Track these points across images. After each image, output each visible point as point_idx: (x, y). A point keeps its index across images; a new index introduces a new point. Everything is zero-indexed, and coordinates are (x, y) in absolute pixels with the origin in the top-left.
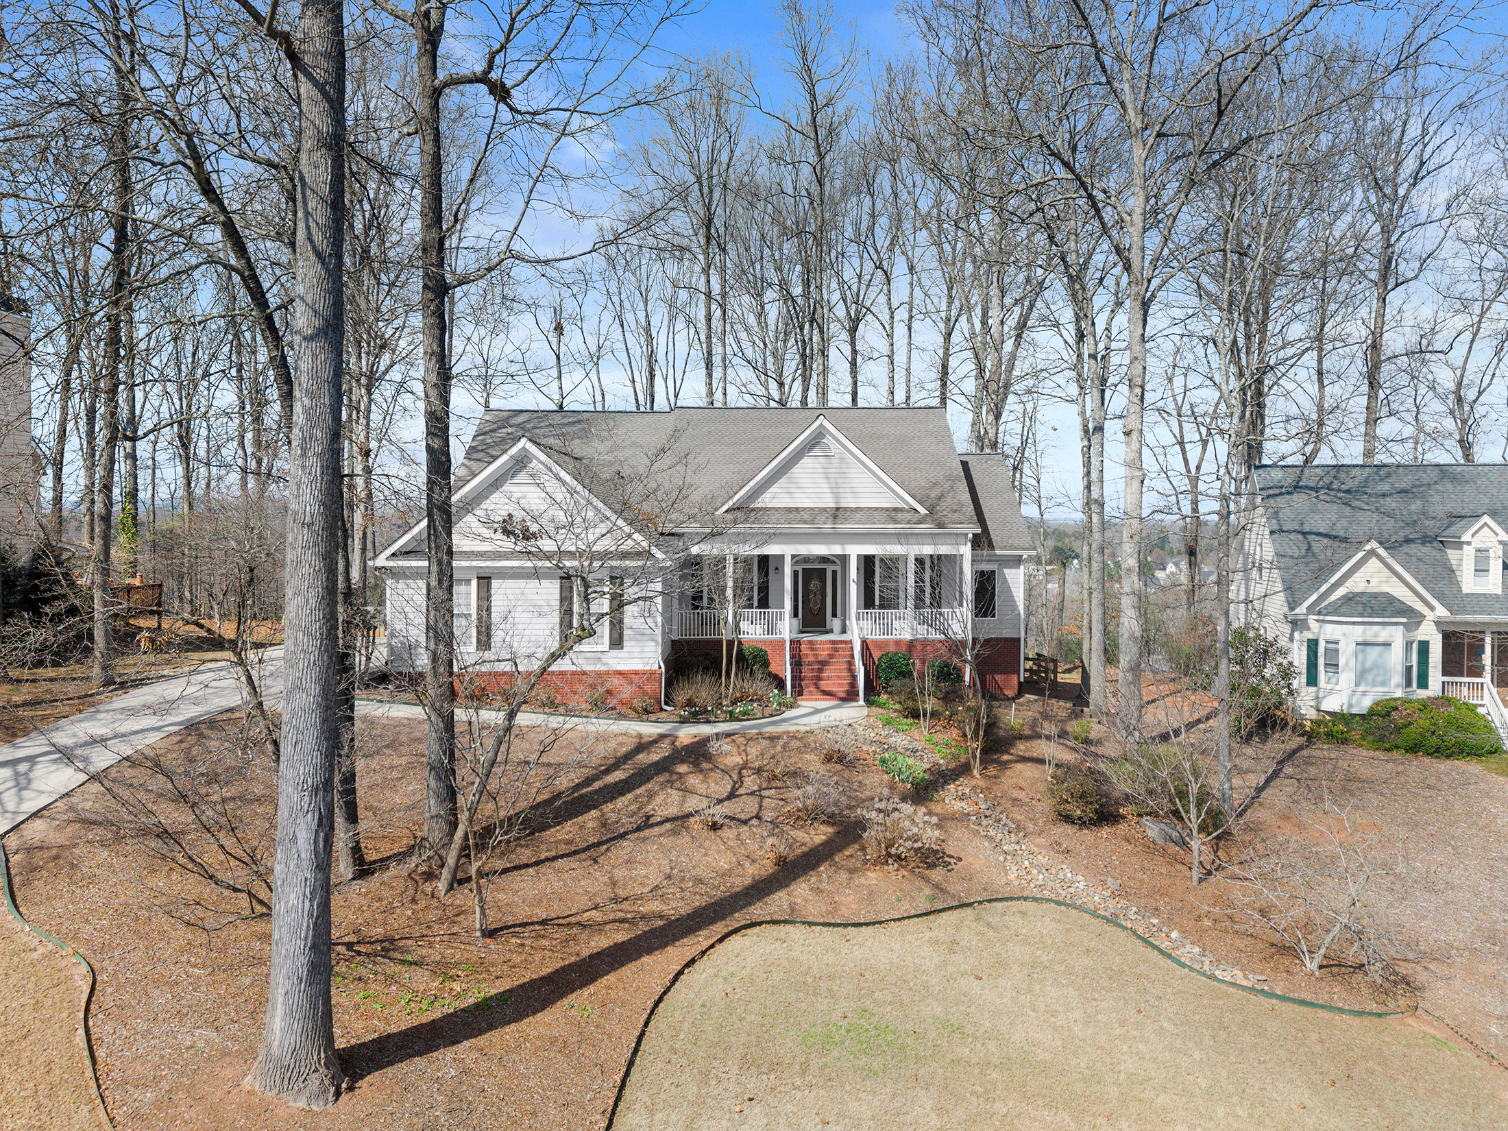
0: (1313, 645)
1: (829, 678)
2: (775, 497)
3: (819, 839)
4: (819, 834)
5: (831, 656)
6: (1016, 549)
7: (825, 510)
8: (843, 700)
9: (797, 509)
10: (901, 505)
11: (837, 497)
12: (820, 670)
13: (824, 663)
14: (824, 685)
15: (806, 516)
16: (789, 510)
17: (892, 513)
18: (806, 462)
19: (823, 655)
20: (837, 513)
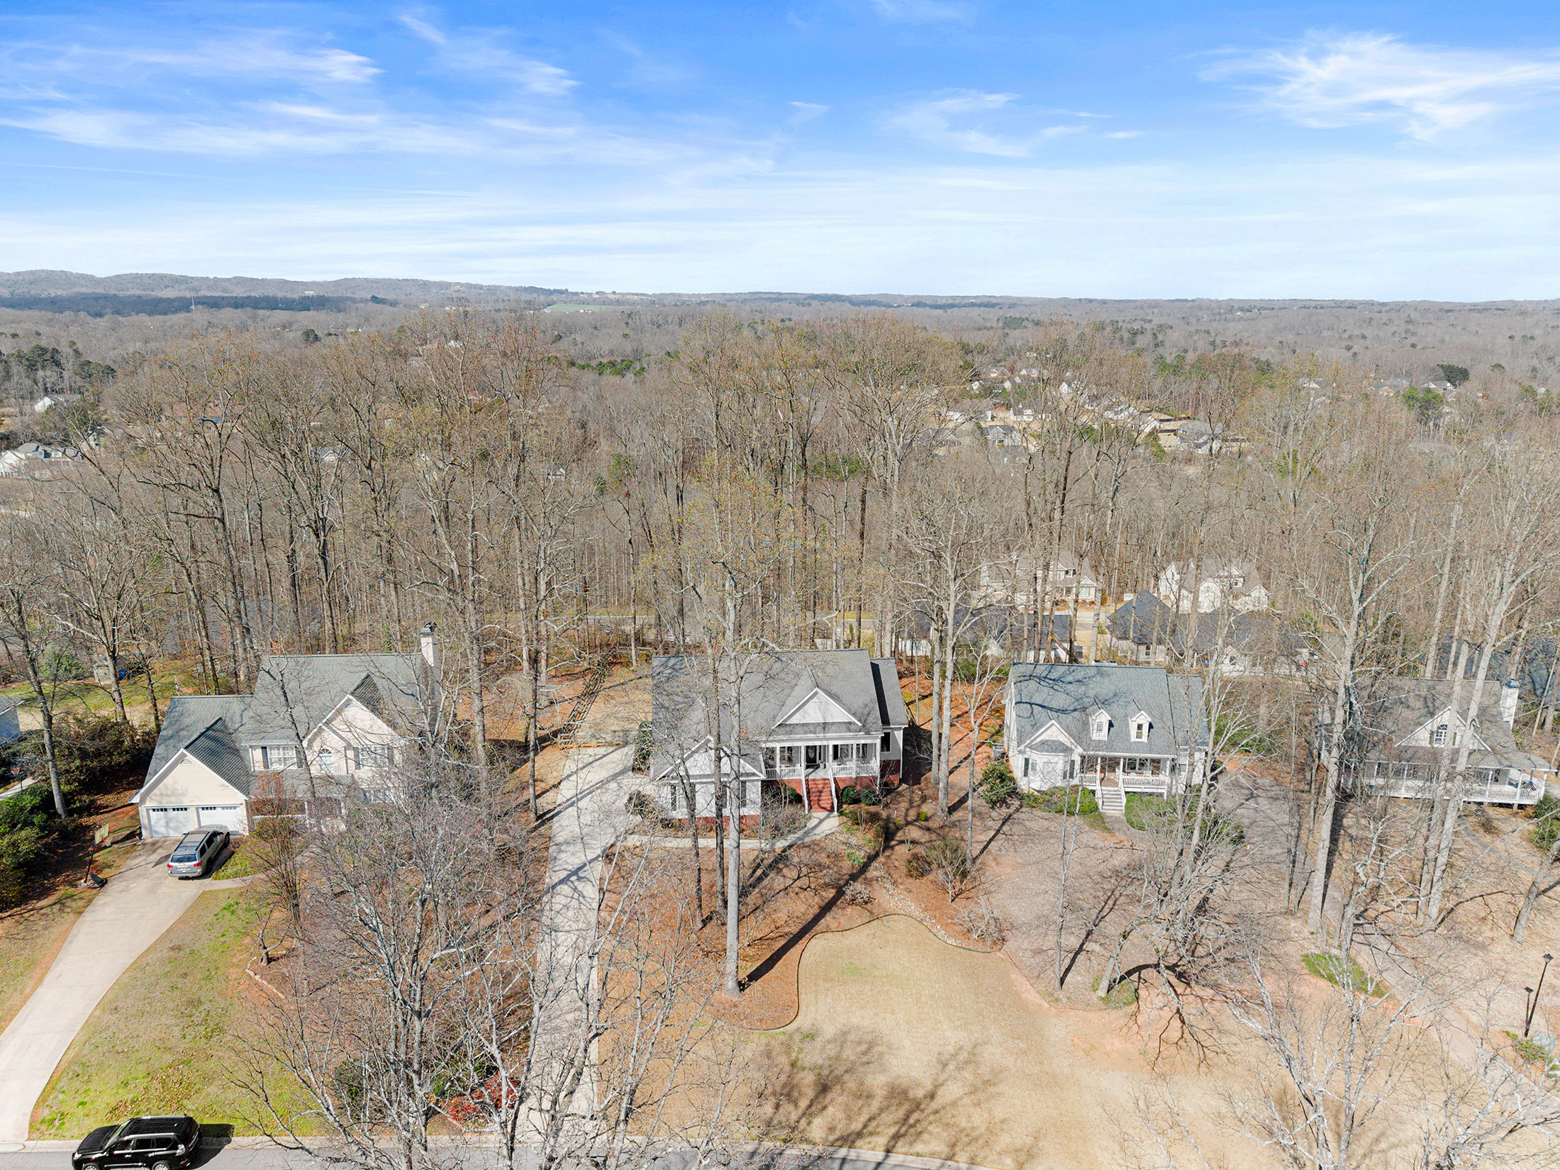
0: (1027, 761)
1: (822, 800)
2: (798, 719)
3: (831, 895)
4: (831, 893)
5: (823, 788)
7: (819, 723)
8: (829, 813)
9: (808, 723)
10: (849, 722)
11: (824, 719)
12: (819, 796)
13: (819, 791)
14: (821, 804)
15: (812, 728)
16: (804, 723)
17: (847, 725)
18: (811, 704)
19: (820, 787)
20: (825, 726)
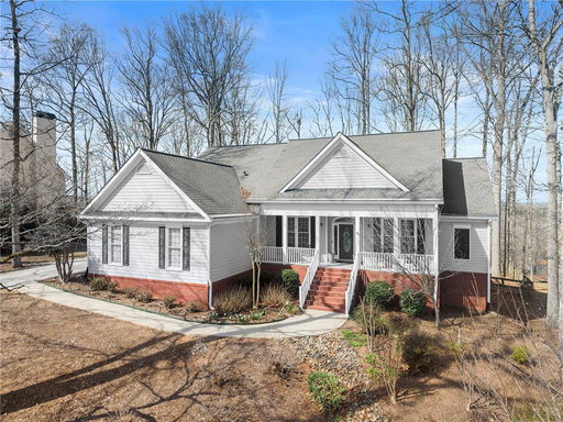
1: (333, 295)
2: (313, 183)
5: (340, 280)
6: (483, 215)
7: (342, 190)
8: (336, 311)
9: (326, 190)
10: (392, 186)
11: (351, 182)
12: (329, 289)
13: (333, 284)
14: (329, 300)
15: (330, 193)
16: (321, 190)
17: (384, 191)
18: (333, 162)
19: (334, 279)
20: (349, 192)
